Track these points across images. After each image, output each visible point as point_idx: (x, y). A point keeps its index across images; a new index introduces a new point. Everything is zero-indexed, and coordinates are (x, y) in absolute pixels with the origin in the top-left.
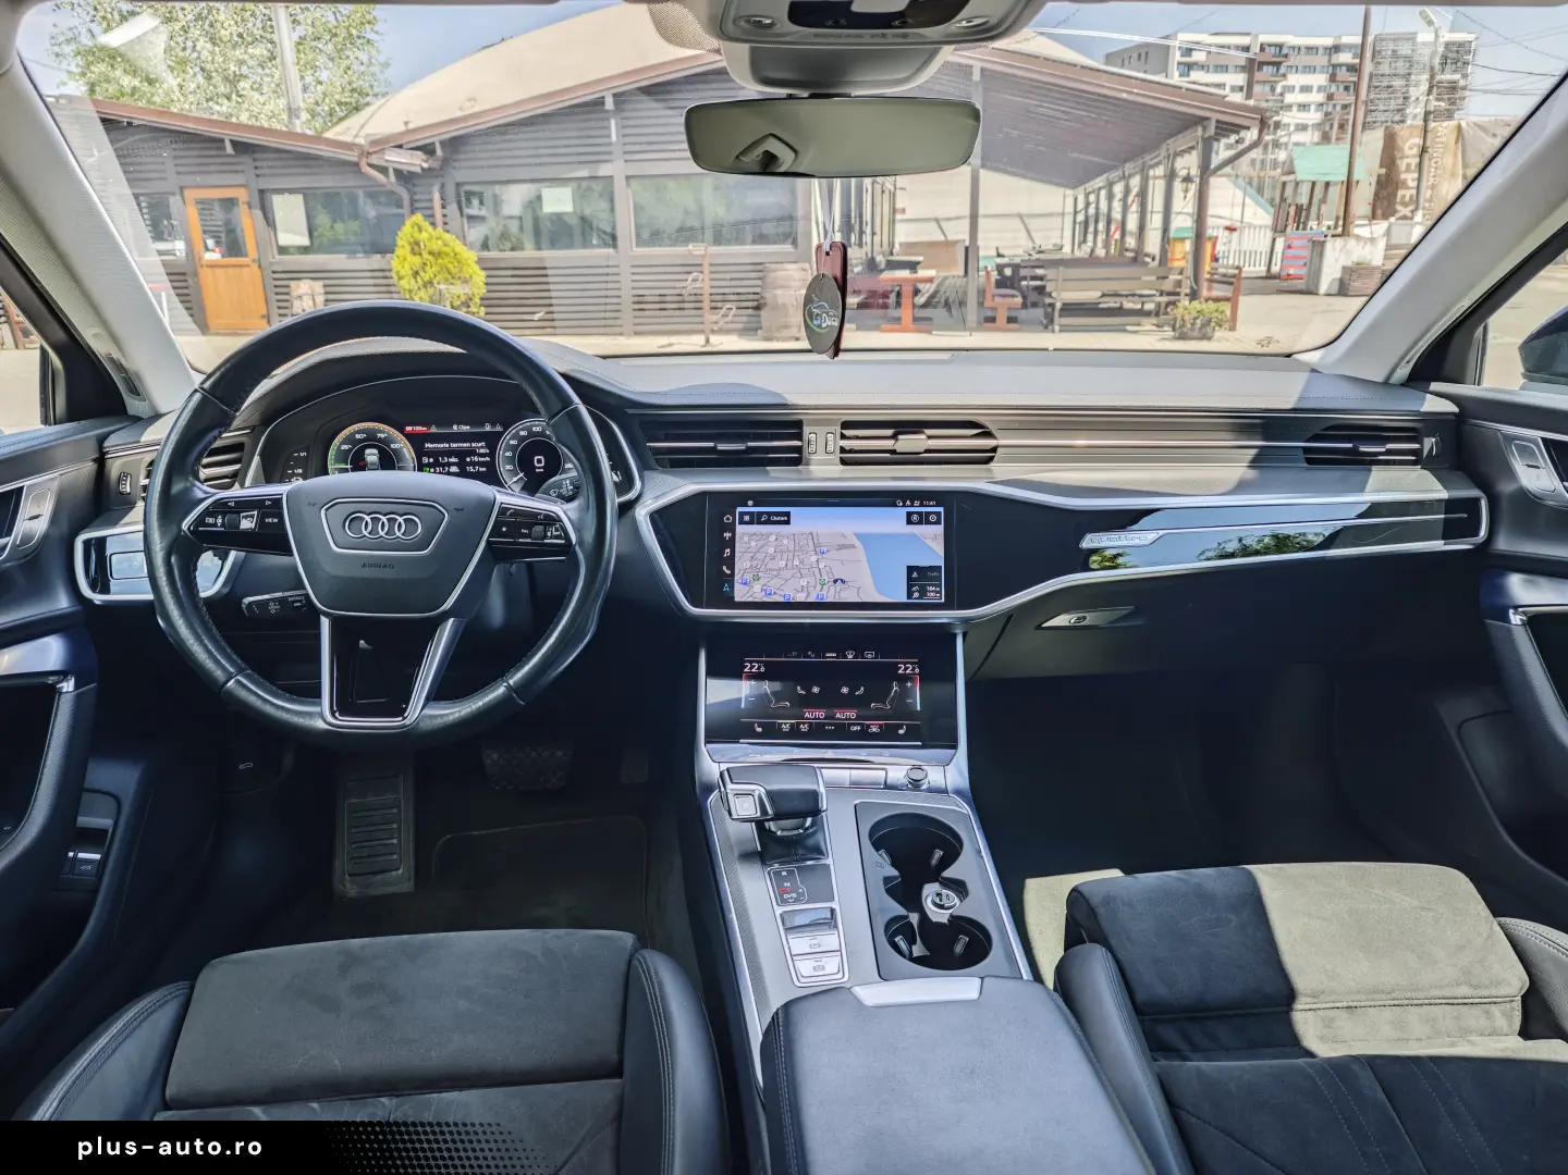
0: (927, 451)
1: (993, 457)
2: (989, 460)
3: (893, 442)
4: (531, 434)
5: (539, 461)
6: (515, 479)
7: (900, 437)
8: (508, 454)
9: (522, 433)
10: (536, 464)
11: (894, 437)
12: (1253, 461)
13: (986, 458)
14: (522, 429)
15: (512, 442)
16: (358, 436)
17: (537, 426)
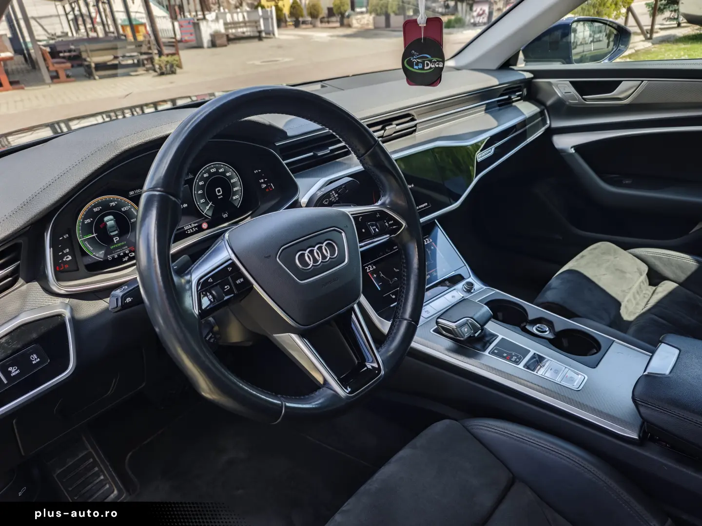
0: (395, 133)
1: (416, 129)
2: (415, 131)
3: (383, 131)
4: (211, 174)
5: (219, 191)
6: (208, 208)
7: (387, 128)
8: (200, 192)
9: (205, 175)
10: (218, 194)
11: (383, 128)
12: (486, 110)
13: (412, 131)
14: (205, 173)
15: (201, 183)
16: (95, 210)
17: (213, 168)
